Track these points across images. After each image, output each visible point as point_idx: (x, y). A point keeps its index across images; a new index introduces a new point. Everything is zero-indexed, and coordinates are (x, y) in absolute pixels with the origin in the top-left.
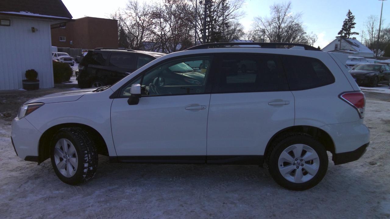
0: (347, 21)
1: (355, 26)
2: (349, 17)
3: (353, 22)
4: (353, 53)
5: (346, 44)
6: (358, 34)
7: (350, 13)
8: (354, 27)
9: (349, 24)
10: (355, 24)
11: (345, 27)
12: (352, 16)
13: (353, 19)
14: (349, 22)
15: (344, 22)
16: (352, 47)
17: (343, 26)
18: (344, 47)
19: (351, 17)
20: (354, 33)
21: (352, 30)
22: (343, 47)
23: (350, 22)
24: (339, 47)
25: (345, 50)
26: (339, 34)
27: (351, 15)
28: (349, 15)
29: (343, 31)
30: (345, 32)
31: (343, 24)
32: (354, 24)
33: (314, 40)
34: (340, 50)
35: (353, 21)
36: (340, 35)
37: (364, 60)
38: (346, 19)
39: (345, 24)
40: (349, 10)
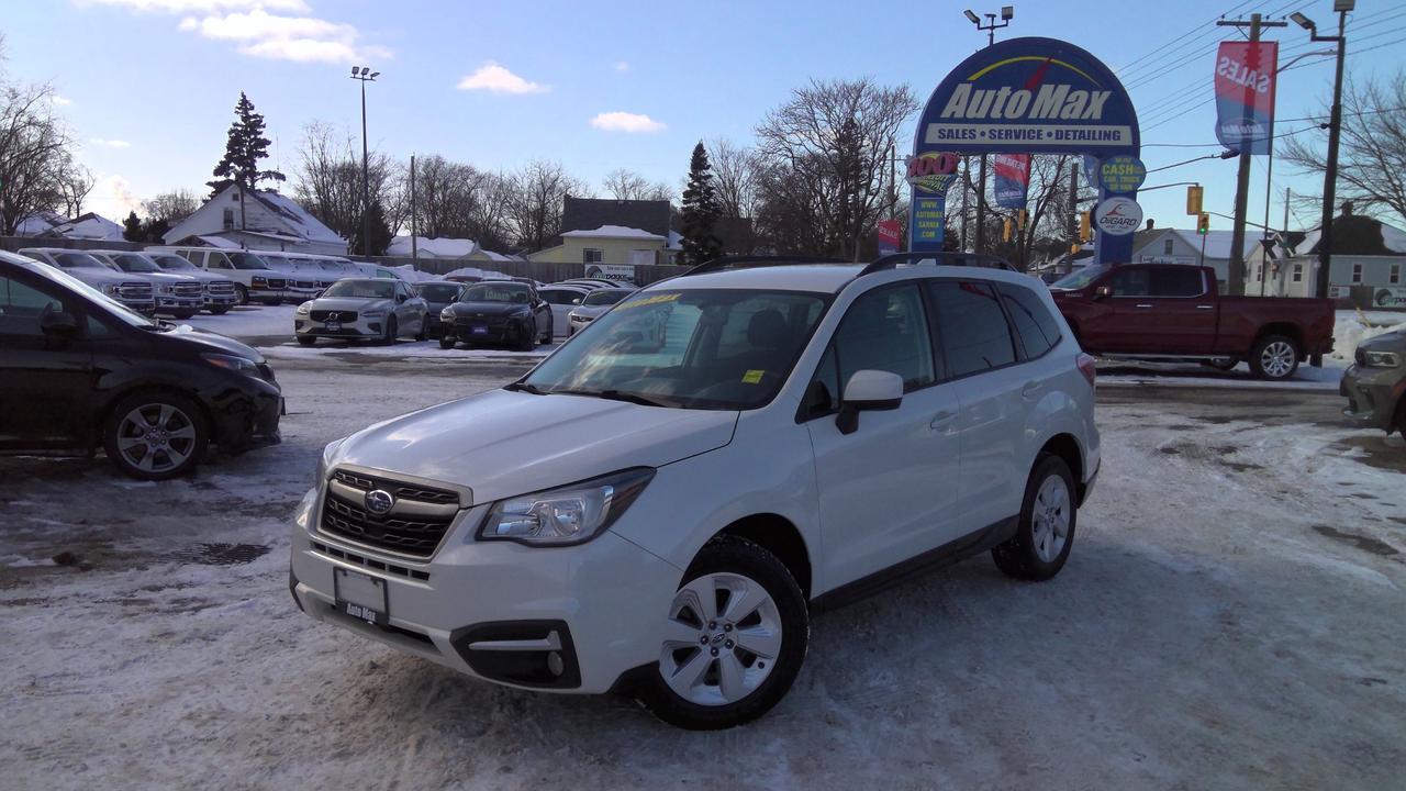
0: (241, 131)
1: (268, 149)
2: (244, 119)
3: (261, 137)
4: (293, 242)
5: (261, 211)
6: (282, 177)
7: (245, 105)
8: (265, 155)
9: (246, 142)
10: (269, 143)
11: (234, 152)
12: (255, 116)
13: (260, 127)
14: (247, 134)
15: (230, 133)
16: (284, 223)
17: (229, 147)
18: (257, 219)
19: (252, 120)
20: (268, 174)
21: (261, 165)
22: (254, 222)
23: (252, 137)
24: (237, 219)
25: (260, 231)
26: (217, 172)
27: (251, 113)
28: (246, 111)
29: (232, 164)
30: (237, 167)
31: (227, 139)
32: (266, 143)
33: (82, 187)
34: (244, 229)
35: (261, 133)
36: (221, 178)
37: (349, 265)
38: (235, 125)
39: (236, 141)
40: (244, 96)
